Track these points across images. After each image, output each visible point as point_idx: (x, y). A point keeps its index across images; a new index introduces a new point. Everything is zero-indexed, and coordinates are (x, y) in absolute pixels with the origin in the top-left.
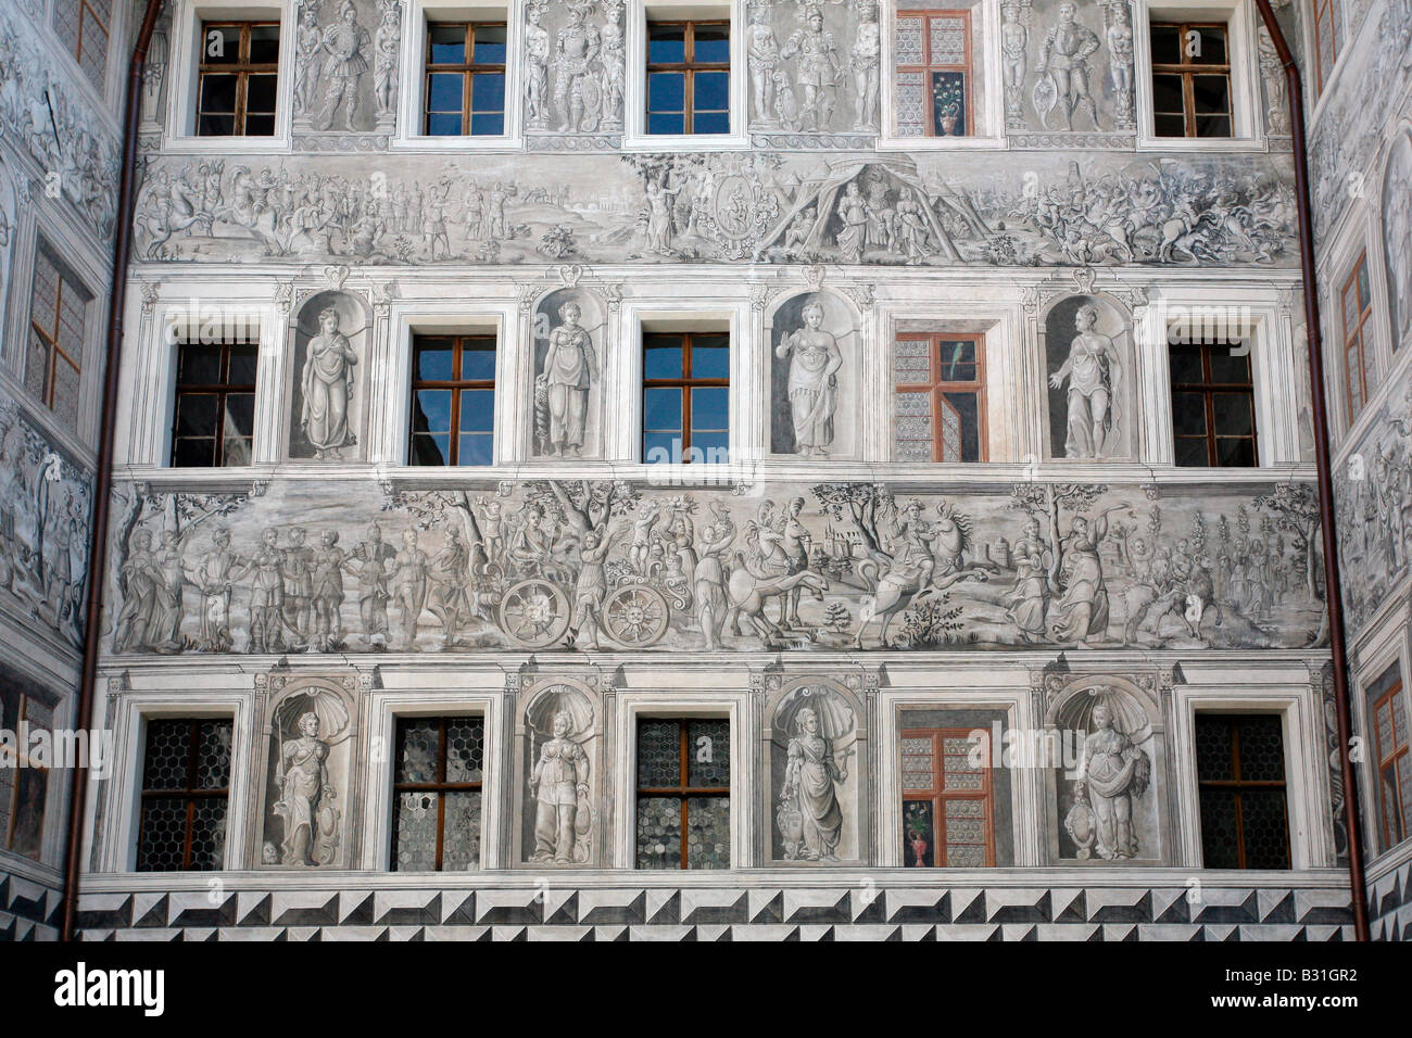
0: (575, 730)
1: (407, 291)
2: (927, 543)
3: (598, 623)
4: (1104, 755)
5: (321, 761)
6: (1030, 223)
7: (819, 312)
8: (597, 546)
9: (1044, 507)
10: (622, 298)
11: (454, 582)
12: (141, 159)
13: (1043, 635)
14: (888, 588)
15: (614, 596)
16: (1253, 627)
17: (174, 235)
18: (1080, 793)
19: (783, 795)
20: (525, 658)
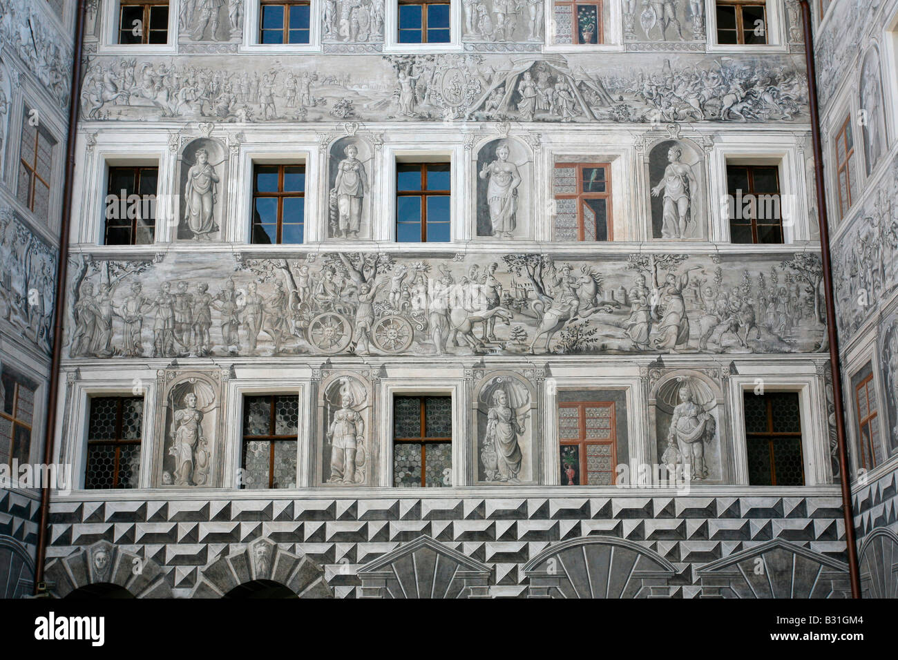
0: (355, 403)
1: (249, 138)
2: (574, 290)
3: (369, 338)
4: (686, 418)
5: (198, 422)
6: (639, 97)
7: (506, 150)
8: (368, 292)
9: (648, 268)
10: (383, 142)
11: (280, 315)
12: (85, 58)
13: (648, 345)
14: (550, 318)
15: (380, 323)
16: (780, 340)
17: (106, 104)
18: (672, 441)
19: (485, 442)
20: (324, 360)
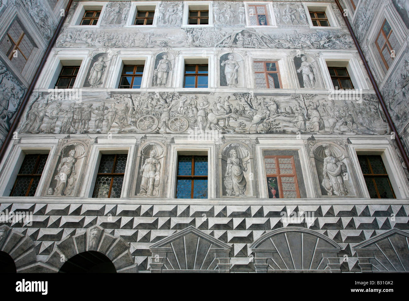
0: (157, 155)
1: (122, 53)
2: (267, 107)
3: (167, 126)
4: (331, 164)
5: (74, 164)
6: (286, 41)
8: (168, 107)
9: (300, 99)
10: (179, 54)
11: (124, 116)
12: (62, 29)
13: (306, 130)
14: (257, 118)
15: (173, 119)
16: (368, 129)
17: (66, 43)
18: (325, 175)
19: (226, 175)
20: (143, 135)
